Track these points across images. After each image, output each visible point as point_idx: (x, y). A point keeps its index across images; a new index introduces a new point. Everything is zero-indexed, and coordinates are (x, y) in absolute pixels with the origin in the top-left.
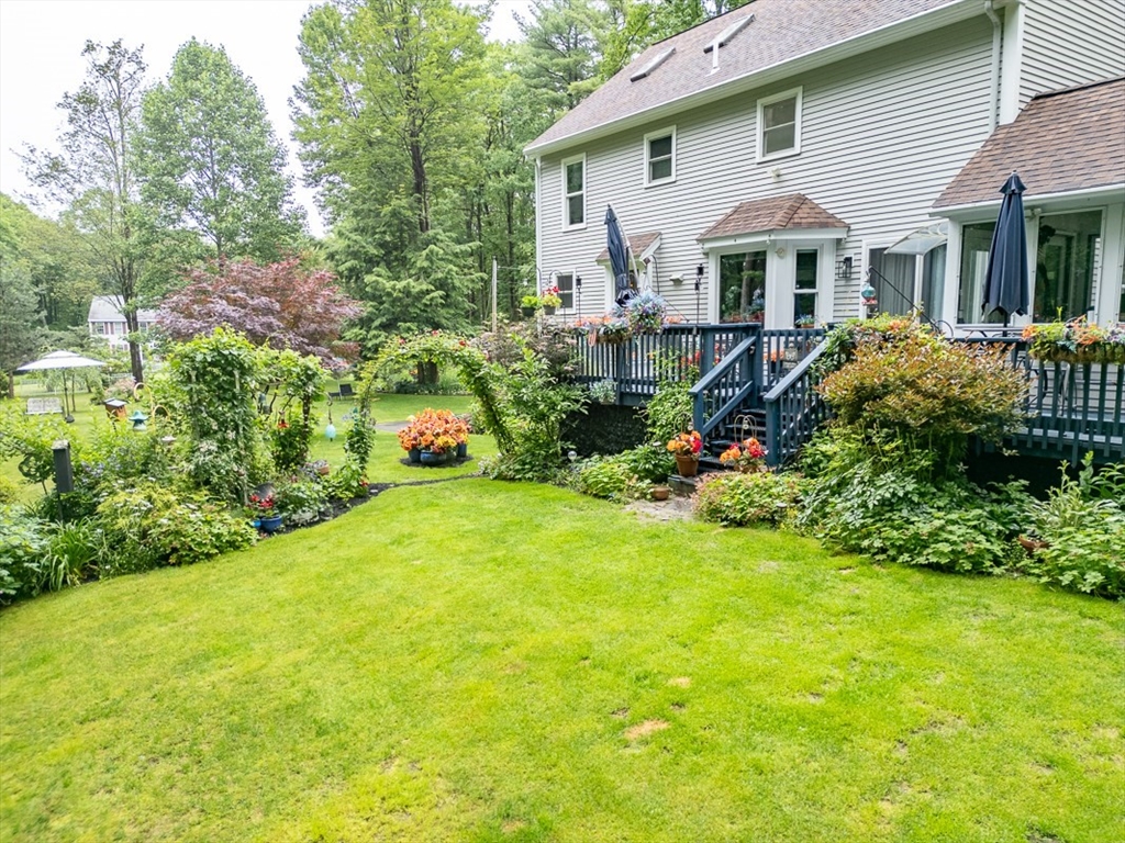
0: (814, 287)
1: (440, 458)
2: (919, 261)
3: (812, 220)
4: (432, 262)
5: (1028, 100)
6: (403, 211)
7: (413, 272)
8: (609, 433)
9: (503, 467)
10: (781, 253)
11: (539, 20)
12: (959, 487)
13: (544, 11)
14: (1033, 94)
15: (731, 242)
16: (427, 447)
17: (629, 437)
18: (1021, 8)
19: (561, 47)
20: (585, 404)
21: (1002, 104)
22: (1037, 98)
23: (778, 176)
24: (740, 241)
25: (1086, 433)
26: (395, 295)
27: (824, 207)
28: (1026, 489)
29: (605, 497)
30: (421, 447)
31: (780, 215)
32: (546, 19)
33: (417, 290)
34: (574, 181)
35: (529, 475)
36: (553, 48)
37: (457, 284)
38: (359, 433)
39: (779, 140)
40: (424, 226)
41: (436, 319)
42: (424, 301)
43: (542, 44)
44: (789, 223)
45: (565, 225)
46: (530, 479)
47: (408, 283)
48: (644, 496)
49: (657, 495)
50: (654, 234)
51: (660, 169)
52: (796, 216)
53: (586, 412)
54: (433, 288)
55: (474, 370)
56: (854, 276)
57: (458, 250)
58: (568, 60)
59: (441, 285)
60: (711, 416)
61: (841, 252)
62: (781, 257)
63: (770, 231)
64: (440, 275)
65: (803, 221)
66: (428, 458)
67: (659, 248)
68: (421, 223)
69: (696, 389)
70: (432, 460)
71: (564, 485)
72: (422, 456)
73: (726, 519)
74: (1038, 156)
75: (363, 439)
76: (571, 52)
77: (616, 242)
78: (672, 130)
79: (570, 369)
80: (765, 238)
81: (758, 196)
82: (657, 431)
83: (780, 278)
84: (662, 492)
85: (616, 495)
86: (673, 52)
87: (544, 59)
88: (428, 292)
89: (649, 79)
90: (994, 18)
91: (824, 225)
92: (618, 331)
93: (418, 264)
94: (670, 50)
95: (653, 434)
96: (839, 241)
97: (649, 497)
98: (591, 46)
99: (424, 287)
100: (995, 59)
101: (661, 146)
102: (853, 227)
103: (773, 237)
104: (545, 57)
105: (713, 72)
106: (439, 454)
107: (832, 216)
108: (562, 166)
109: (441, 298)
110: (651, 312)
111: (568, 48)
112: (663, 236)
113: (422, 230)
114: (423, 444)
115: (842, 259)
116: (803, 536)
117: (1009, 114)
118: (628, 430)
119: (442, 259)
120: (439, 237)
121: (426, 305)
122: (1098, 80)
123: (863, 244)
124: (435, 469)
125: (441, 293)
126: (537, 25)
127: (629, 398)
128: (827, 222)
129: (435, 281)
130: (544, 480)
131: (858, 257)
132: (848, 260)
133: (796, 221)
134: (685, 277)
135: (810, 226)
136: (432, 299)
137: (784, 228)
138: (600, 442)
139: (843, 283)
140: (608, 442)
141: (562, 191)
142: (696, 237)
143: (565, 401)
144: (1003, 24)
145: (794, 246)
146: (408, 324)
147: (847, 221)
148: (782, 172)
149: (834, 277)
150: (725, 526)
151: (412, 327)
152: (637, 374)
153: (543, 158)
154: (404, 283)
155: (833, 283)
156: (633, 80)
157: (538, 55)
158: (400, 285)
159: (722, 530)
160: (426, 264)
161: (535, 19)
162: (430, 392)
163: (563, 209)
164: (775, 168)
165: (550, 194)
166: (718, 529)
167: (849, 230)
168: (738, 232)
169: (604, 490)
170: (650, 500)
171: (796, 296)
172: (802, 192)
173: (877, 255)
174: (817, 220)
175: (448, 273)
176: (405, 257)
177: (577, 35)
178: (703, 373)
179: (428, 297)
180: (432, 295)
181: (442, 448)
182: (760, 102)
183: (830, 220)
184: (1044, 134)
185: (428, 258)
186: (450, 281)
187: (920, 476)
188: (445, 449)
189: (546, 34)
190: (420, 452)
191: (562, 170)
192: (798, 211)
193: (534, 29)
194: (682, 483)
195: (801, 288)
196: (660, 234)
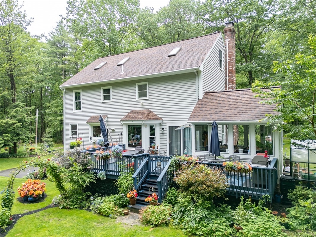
0: (154, 135)
1: (36, 199)
2: (182, 131)
3: (153, 118)
4: (17, 113)
5: (204, 93)
6: (6, 96)
7: (9, 116)
8: (101, 186)
9: (65, 204)
10: (146, 126)
11: (52, 38)
12: (216, 211)
13: (54, 35)
14: (205, 92)
15: (132, 122)
16: (31, 196)
17: (108, 188)
18: (202, 72)
19: (59, 46)
20: (95, 179)
21: (199, 94)
22: (206, 93)
23: (143, 104)
24: (134, 122)
25: (239, 189)
26: (2, 125)
27: (156, 114)
28: (231, 208)
29: (108, 216)
30: (29, 195)
31: (145, 116)
32: (54, 38)
33: (11, 123)
34: (78, 97)
35: (76, 206)
36: (57, 46)
37: (26, 120)
38: (8, 199)
39: (142, 94)
40: (14, 100)
41: (18, 132)
42: (14, 126)
43: (53, 45)
44: (148, 118)
45: (74, 110)
46: (76, 208)
47: (8, 121)
48: (121, 214)
49: (125, 213)
50: (105, 116)
51: (107, 98)
52: (149, 116)
53: (95, 182)
54: (17, 122)
55: (54, 170)
56: (165, 133)
57: (27, 109)
58: (62, 50)
59: (20, 121)
60: (138, 183)
61: (161, 126)
62: (146, 127)
63: (143, 121)
64: (20, 118)
65: (151, 118)
66: (32, 199)
67: (107, 120)
68: (13, 100)
69: (134, 176)
70: (33, 200)
71: (90, 210)
72: (29, 199)
73: (152, 224)
74: (211, 109)
75: (10, 201)
76: (63, 48)
77: (104, 127)
78: (110, 87)
79: (89, 168)
80: (142, 122)
81: (137, 109)
82: (121, 189)
83: (145, 133)
84: (127, 212)
85: (112, 215)
86: (106, 63)
87: (54, 49)
88: (15, 123)
89: (100, 70)
90: (196, 74)
91: (157, 119)
92: (106, 156)
93: (12, 114)
94: (106, 62)
95: (120, 190)
96: (160, 123)
97: (123, 215)
98: (69, 47)
99: (14, 122)
100: (197, 83)
101: (107, 91)
102: (164, 120)
103: (144, 122)
104: (54, 48)
105: (122, 73)
106: (36, 197)
107: (158, 117)
108: (73, 92)
109: (20, 125)
110: (119, 152)
111: (62, 46)
112: (108, 117)
113: (13, 102)
114: (30, 194)
115: (162, 128)
116: (177, 229)
117: (201, 97)
118: (108, 186)
119: (21, 112)
120: (20, 104)
121: (14, 128)
122: (219, 91)
123: (167, 125)
124: (34, 204)
125: (21, 124)
126: (51, 39)
127: (109, 176)
128: (157, 118)
129: (18, 119)
130: (81, 208)
131: (166, 128)
132: (163, 128)
133: (149, 118)
134: (116, 129)
135: (153, 119)
136: (17, 126)
137: (147, 120)
138: (97, 189)
139: (162, 134)
140: (101, 189)
141: (73, 100)
142: (120, 119)
143: (88, 179)
144: (198, 75)
145: (149, 124)
146: (7, 134)
147: (162, 118)
148: (144, 103)
149: (159, 133)
150: (152, 227)
151: (9, 135)
152: (112, 169)
153: (66, 89)
154: (6, 120)
155: (159, 134)
156: (95, 69)
157: (52, 48)
158: (5, 121)
159: (152, 229)
160: (15, 114)
161: (51, 37)
162: (14, 157)
163: (73, 105)
164: (142, 102)
165: (69, 101)
166: (151, 229)
167: (163, 121)
168: (134, 120)
169: (107, 213)
170: (123, 216)
171: (150, 137)
172: (150, 109)
173: (171, 128)
174: (155, 118)
175: (23, 117)
176: (6, 111)
177: (64, 43)
178: (135, 170)
179: (15, 125)
180: (17, 124)
181: (37, 195)
182: (137, 84)
183: (158, 118)
184: (210, 103)
185: (16, 112)
186: (24, 119)
187: (208, 209)
188: (38, 195)
189: (54, 42)
190: (28, 197)
191: (73, 93)
192: (149, 115)
193: (50, 40)
194: (132, 208)
195: (151, 135)
196: (107, 116)
